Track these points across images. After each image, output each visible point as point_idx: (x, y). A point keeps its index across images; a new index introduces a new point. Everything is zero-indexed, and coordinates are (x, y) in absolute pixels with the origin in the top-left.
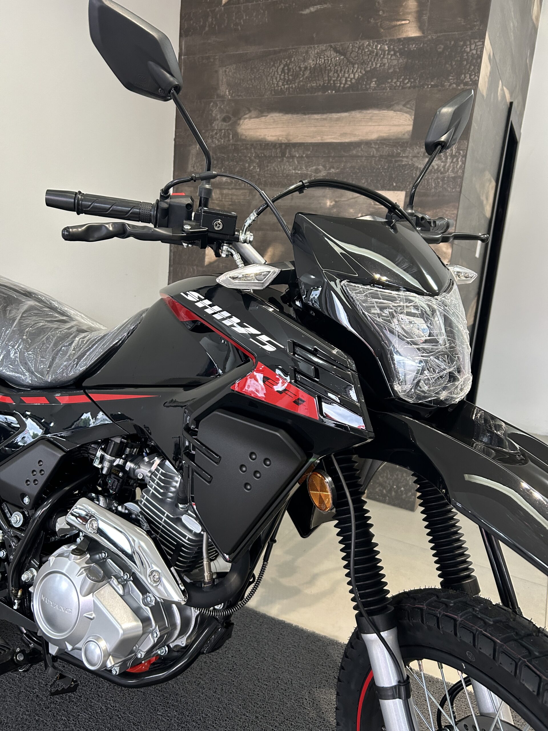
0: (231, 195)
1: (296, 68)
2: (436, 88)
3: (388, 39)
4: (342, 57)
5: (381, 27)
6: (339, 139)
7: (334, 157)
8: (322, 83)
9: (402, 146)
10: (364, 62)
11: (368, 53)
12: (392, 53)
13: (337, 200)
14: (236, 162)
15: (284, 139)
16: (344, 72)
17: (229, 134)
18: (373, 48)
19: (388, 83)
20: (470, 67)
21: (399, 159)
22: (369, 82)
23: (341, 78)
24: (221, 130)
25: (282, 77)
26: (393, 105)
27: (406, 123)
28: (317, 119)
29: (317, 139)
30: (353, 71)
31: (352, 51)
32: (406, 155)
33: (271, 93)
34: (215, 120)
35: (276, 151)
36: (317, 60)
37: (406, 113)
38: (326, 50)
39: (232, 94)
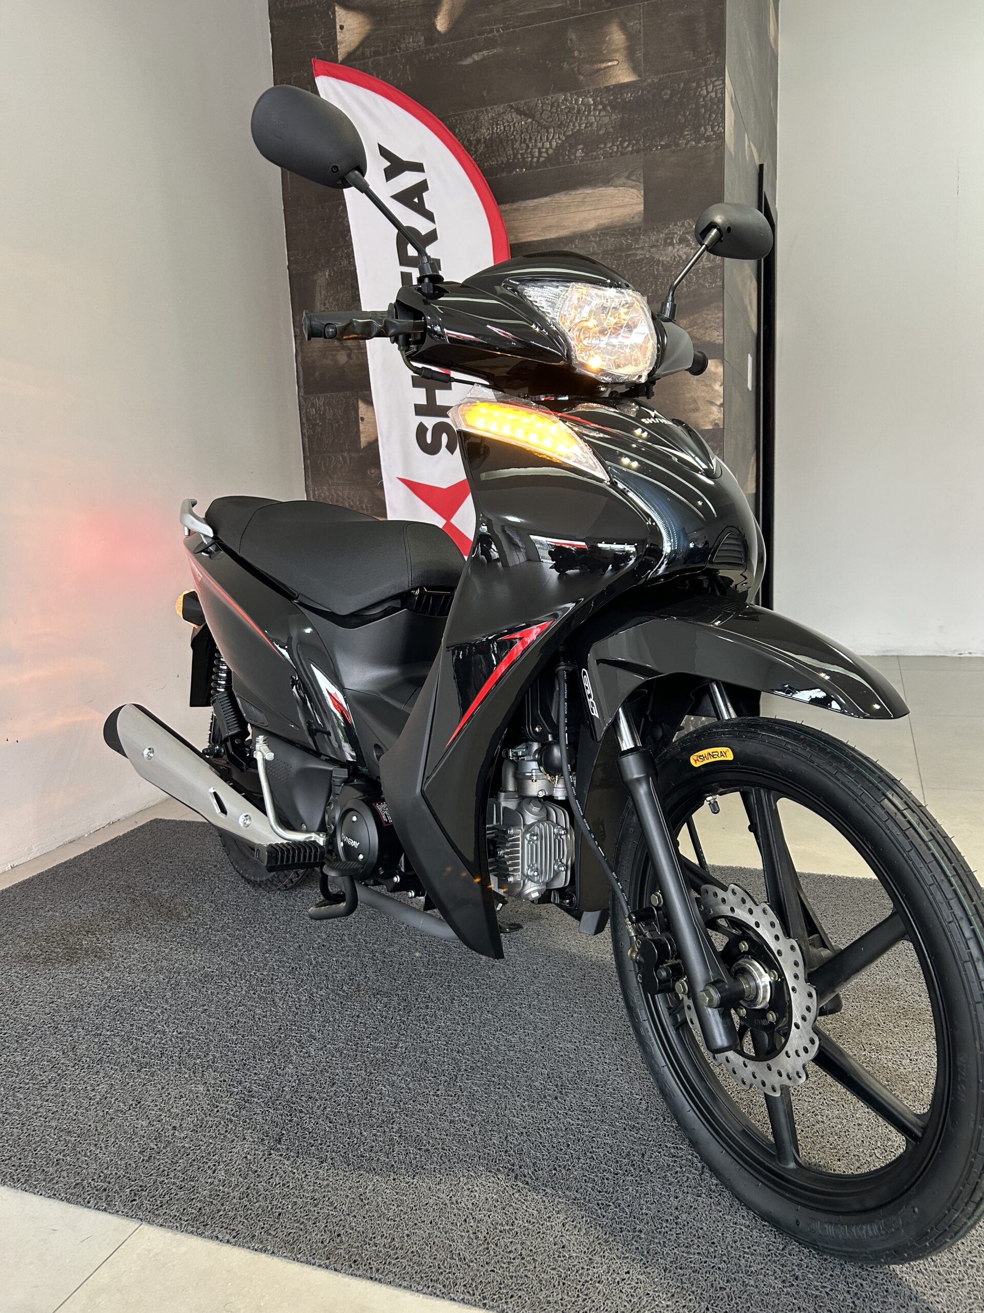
3: (591, 89)
4: (529, 120)
5: (580, 73)
6: (542, 236)
8: (505, 160)
9: (633, 235)
10: (561, 123)
11: (566, 111)
12: (600, 107)
16: (536, 141)
18: (572, 103)
19: (601, 149)
20: (710, 116)
21: (630, 252)
22: (573, 151)
23: (532, 149)
26: (613, 178)
27: (635, 201)
30: (548, 138)
31: (543, 110)
32: (641, 245)
36: (493, 129)
37: (632, 187)
38: (504, 113)
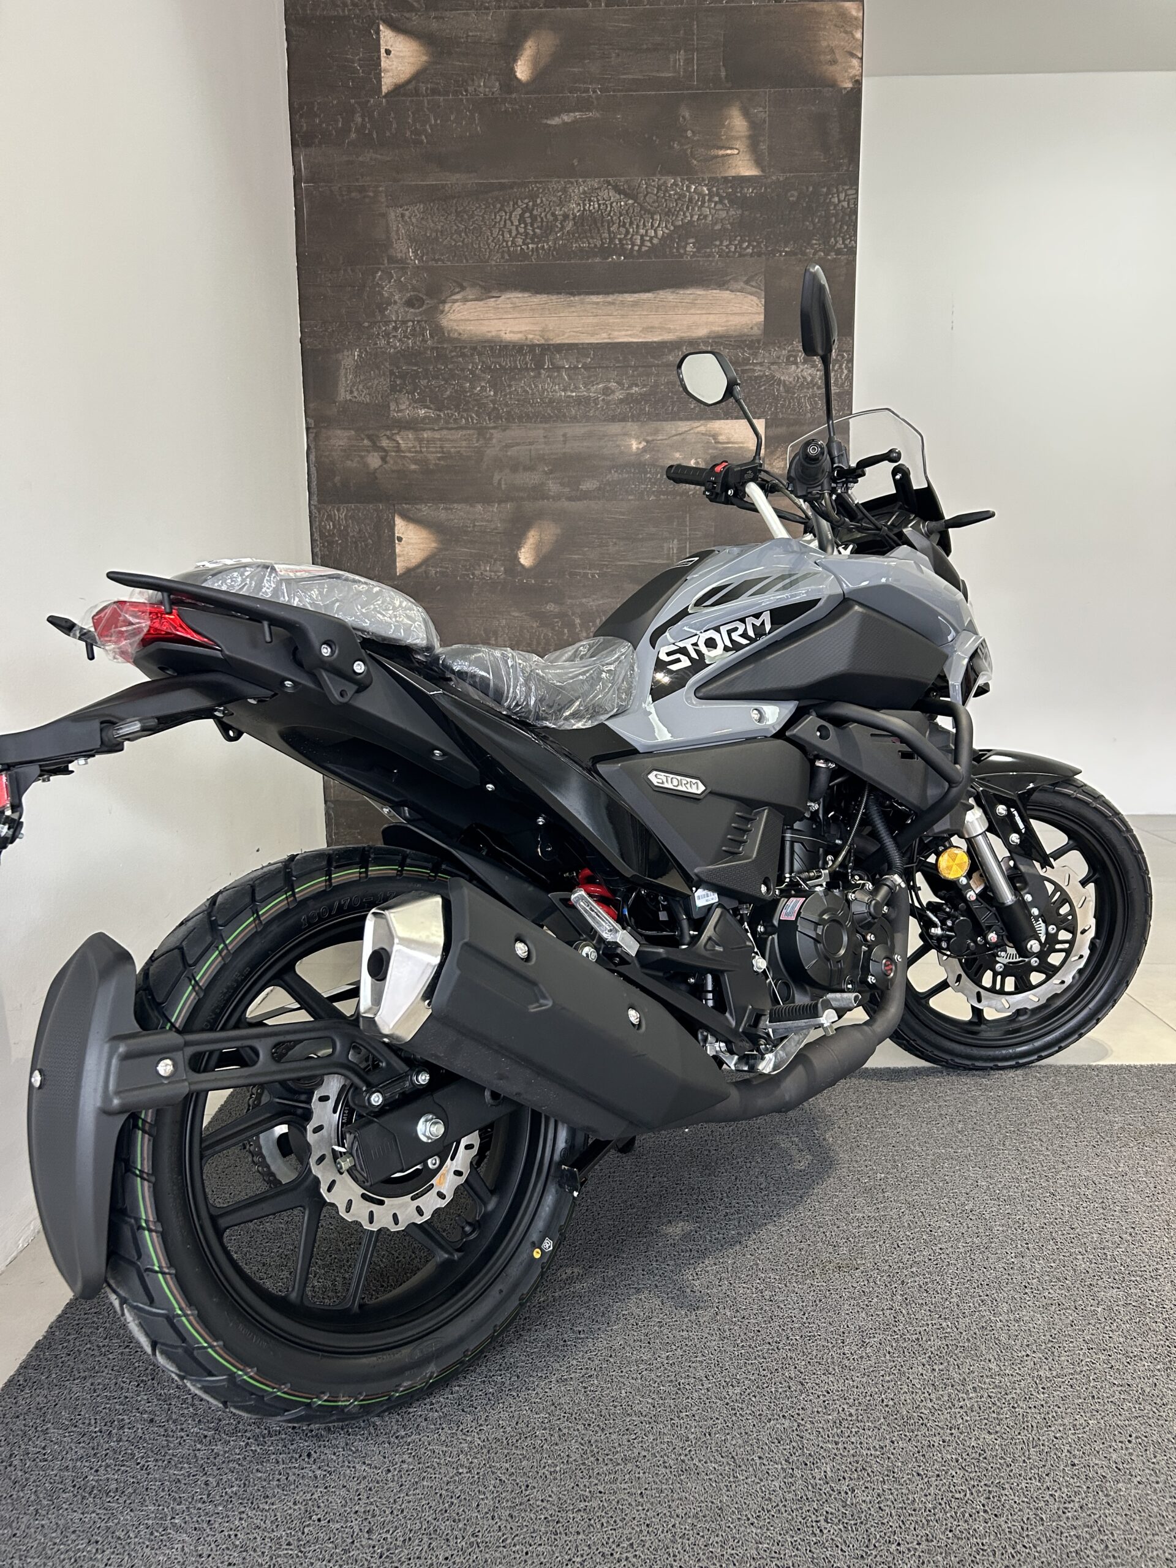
0: (440, 440)
1: (546, 216)
2: (793, 258)
3: (706, 176)
4: (630, 202)
5: (693, 155)
6: (640, 337)
7: (636, 368)
8: (599, 243)
9: (750, 347)
10: (670, 210)
11: (676, 197)
12: (716, 199)
13: (649, 438)
14: (444, 379)
15: (538, 337)
16: (638, 226)
17: (424, 329)
18: (682, 189)
19: (716, 246)
20: (841, 227)
21: (747, 367)
22: (683, 244)
23: (633, 235)
24: (404, 322)
25: (522, 230)
26: (729, 281)
27: (754, 310)
28: (597, 303)
29: (602, 338)
30: (652, 225)
31: (648, 193)
32: (759, 360)
33: (503, 257)
34: (389, 304)
35: (525, 358)
36: (584, 205)
37: (751, 294)
38: (600, 188)
39: (422, 257)
